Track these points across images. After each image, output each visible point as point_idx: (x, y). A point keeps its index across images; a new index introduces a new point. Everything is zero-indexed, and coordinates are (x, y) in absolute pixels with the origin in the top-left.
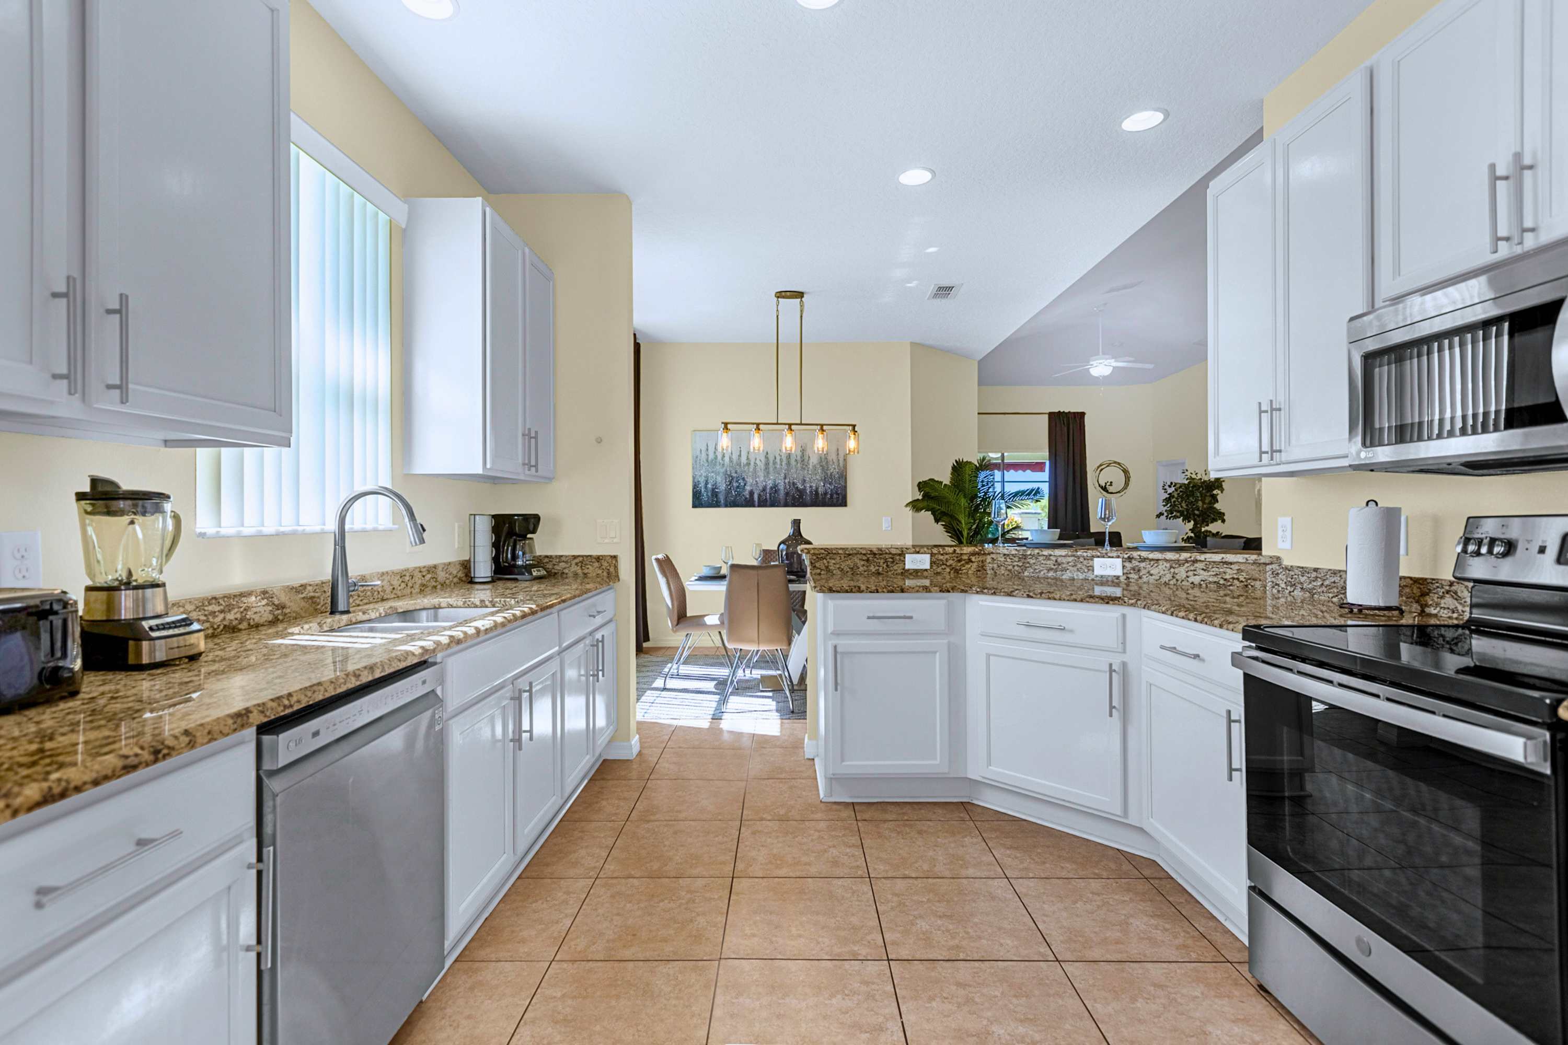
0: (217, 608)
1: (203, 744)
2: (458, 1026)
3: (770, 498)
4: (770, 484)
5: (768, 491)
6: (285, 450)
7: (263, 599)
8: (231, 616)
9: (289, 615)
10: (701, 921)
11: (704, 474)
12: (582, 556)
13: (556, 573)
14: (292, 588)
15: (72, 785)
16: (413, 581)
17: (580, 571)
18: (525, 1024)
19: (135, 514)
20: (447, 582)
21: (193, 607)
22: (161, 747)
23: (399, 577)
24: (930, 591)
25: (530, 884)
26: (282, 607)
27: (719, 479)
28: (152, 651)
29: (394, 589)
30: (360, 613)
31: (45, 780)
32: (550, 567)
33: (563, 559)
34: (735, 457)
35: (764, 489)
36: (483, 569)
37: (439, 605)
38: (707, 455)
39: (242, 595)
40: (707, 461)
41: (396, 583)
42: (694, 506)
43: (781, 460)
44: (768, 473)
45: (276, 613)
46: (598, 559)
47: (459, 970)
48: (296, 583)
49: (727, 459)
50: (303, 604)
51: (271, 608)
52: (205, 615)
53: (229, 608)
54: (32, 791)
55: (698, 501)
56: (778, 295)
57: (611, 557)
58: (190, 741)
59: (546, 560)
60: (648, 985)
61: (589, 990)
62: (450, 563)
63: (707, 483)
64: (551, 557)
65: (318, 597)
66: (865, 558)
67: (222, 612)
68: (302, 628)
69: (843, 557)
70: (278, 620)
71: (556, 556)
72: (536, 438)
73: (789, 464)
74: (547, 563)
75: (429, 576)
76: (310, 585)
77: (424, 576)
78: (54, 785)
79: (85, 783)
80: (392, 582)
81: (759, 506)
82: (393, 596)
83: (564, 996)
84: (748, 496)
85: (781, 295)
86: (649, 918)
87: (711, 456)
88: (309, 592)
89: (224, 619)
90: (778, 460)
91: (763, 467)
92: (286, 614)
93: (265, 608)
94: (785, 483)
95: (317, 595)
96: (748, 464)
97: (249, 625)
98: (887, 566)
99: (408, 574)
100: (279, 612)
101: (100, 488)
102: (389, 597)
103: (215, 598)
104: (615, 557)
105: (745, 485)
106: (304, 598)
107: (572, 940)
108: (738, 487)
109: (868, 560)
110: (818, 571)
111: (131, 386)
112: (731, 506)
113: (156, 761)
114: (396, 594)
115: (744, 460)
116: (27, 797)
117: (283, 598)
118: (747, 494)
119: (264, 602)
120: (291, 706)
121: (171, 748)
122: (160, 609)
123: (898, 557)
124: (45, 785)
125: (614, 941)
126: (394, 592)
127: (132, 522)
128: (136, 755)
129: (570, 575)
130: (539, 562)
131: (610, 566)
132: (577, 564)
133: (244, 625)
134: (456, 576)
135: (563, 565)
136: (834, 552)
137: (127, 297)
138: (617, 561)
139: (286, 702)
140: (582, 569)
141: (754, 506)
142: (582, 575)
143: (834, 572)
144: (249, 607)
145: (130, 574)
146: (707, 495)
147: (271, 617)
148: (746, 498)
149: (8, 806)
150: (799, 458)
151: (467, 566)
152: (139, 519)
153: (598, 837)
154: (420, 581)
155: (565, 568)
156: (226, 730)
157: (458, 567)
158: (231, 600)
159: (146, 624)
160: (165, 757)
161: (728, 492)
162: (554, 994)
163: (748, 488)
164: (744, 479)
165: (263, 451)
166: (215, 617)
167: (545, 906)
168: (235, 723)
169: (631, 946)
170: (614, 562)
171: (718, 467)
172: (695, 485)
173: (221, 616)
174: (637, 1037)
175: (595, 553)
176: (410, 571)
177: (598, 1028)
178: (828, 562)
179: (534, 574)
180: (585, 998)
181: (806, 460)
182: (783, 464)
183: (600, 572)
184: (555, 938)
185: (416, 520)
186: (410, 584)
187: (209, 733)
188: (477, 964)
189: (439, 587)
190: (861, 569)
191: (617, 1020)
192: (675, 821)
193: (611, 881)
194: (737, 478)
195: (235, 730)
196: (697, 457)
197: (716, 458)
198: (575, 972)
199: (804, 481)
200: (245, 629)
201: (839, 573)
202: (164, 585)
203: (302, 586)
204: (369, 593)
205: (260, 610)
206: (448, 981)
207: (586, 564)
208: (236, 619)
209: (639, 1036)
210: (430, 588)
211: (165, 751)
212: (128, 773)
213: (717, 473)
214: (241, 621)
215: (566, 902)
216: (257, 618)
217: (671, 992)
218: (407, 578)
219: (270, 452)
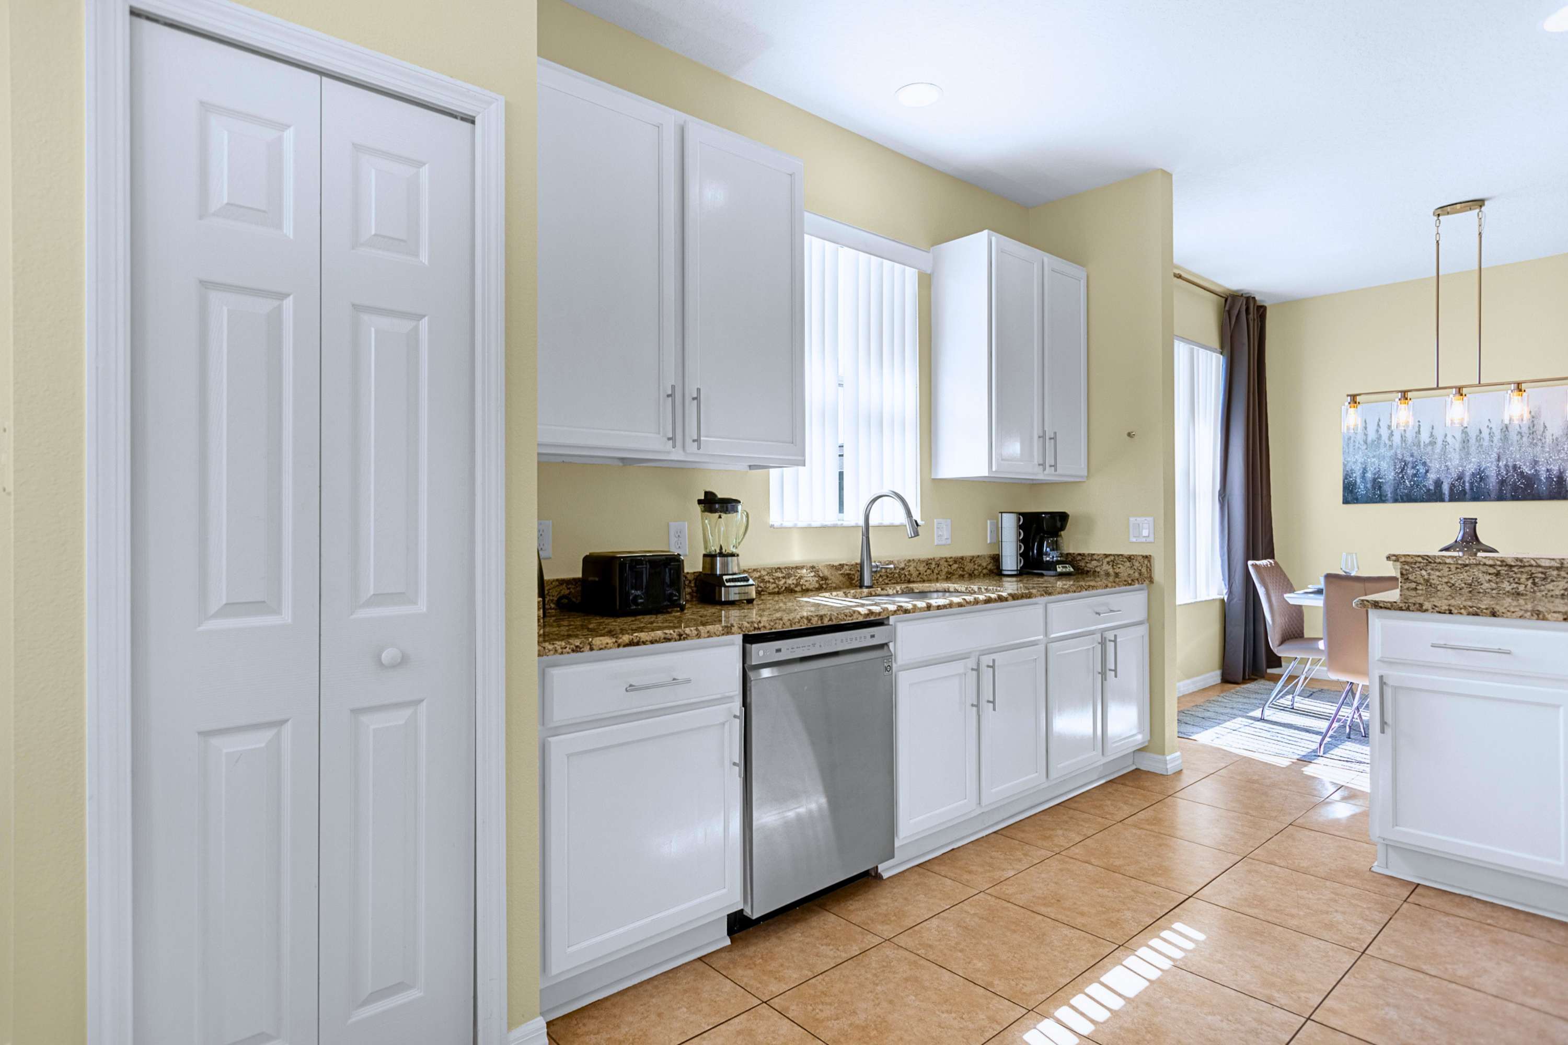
0: (780, 575)
1: (705, 638)
2: (896, 901)
3: (1472, 489)
4: (1470, 468)
5: (1467, 479)
6: (800, 468)
7: (811, 572)
8: (790, 581)
9: (830, 585)
10: (1128, 914)
11: (1361, 460)
12: (1114, 555)
13: (1088, 571)
14: (833, 566)
15: (641, 640)
16: (939, 569)
17: (1111, 571)
18: (938, 918)
19: (721, 512)
20: (976, 572)
21: (765, 573)
22: (683, 633)
23: (925, 564)
24: (1544, 619)
25: (1001, 839)
26: (825, 578)
27: (1384, 465)
28: (727, 593)
29: (920, 574)
30: (879, 589)
31: (632, 635)
32: (1083, 565)
33: (1095, 557)
34: (1410, 436)
35: (1460, 477)
36: (1010, 562)
37: (948, 589)
38: (1366, 435)
39: (797, 568)
40: (1366, 442)
41: (922, 568)
42: (1346, 502)
43: (1491, 435)
44: (1468, 454)
45: (821, 582)
46: (1130, 558)
47: (916, 871)
48: (836, 564)
49: (1397, 439)
50: (841, 578)
51: (817, 579)
52: (773, 579)
53: (788, 576)
54: (626, 638)
55: (1351, 495)
56: (1439, 212)
57: (1143, 557)
58: (698, 634)
59: (1079, 558)
60: (1044, 934)
61: (996, 919)
62: (978, 556)
63: (1365, 471)
64: (1084, 555)
65: (853, 575)
66: (1492, 570)
67: (784, 578)
68: (831, 594)
69: (1453, 568)
70: (823, 588)
71: (1089, 554)
72: (1054, 438)
73: (1505, 438)
74: (1080, 560)
75: (956, 566)
76: (847, 565)
77: (950, 566)
78: (634, 638)
79: (647, 641)
80: (918, 568)
81: (1452, 499)
82: (919, 580)
83: (975, 914)
84: (1432, 487)
85: (1442, 211)
86: (1081, 895)
87: (1372, 435)
88: (846, 570)
89: (785, 583)
90: (1485, 432)
91: (1458, 446)
92: (828, 584)
93: (813, 578)
94: (1498, 466)
95: (852, 573)
96: (1433, 443)
97: (802, 589)
98: (1534, 583)
99: (934, 563)
100: (824, 582)
101: (709, 497)
102: (915, 580)
103: (779, 568)
104: (1147, 557)
105: (1427, 471)
106: (842, 574)
107: (1006, 885)
108: (1415, 475)
109: (1498, 574)
110: (1413, 585)
111: (702, 438)
112: (1403, 501)
113: (680, 640)
114: (921, 578)
115: (1425, 437)
116: (624, 640)
117: (826, 573)
118: (1430, 484)
119: (813, 574)
120: (759, 629)
121: (688, 635)
122: (736, 570)
123: (1555, 573)
124: (631, 637)
125: (1039, 898)
126: (920, 576)
127: (720, 517)
128: (671, 634)
129: (1102, 573)
130: (1069, 559)
131: (1142, 566)
132: (1108, 563)
133: (798, 589)
134: (986, 568)
135: (1094, 563)
136: (1438, 560)
137: (700, 389)
138: (1149, 561)
139: (756, 625)
140: (1114, 569)
141: (1442, 500)
142: (1113, 574)
143: (1439, 587)
144: (802, 577)
145: (721, 548)
146: (1365, 487)
147: (817, 586)
148: (1429, 490)
149: (616, 642)
150: (1525, 430)
151: (997, 559)
152: (723, 515)
153: (1081, 825)
154: (946, 570)
155: (1097, 567)
156: (718, 633)
157: (988, 560)
158: (790, 570)
159: (725, 578)
160: (684, 639)
161: (1399, 482)
162: (969, 911)
163: (1432, 476)
164: (1424, 464)
165: (783, 471)
166: (780, 581)
167: (1002, 857)
168: (723, 630)
169: (1050, 906)
170: (1146, 562)
171: (1382, 450)
172: (1346, 477)
173: (783, 581)
174: (1010, 960)
175: (1127, 552)
176: (936, 560)
177: (986, 942)
178: (1429, 574)
179: (1059, 570)
180: (989, 921)
181: (1539, 433)
182: (1496, 439)
183: (1131, 572)
184: (994, 879)
185: (912, 517)
186: (936, 571)
187: (708, 632)
188: (930, 873)
189: (967, 576)
190: (1486, 586)
191: (1003, 944)
192: (1169, 836)
193: (1067, 859)
194: (1413, 463)
195: (723, 634)
196: (1349, 439)
197: (1379, 438)
198: (994, 904)
199: (1536, 462)
200: (799, 592)
201: (1447, 589)
202: (738, 555)
203: (840, 565)
204: (896, 575)
205: (809, 579)
206: (905, 874)
207: (1118, 564)
208: (793, 584)
209: (1012, 960)
210: (957, 576)
211: (684, 636)
212: (666, 642)
213: (1381, 458)
214: (797, 585)
215: (1020, 860)
216: (807, 585)
217: (1059, 946)
218: (933, 566)
219: (788, 472)
